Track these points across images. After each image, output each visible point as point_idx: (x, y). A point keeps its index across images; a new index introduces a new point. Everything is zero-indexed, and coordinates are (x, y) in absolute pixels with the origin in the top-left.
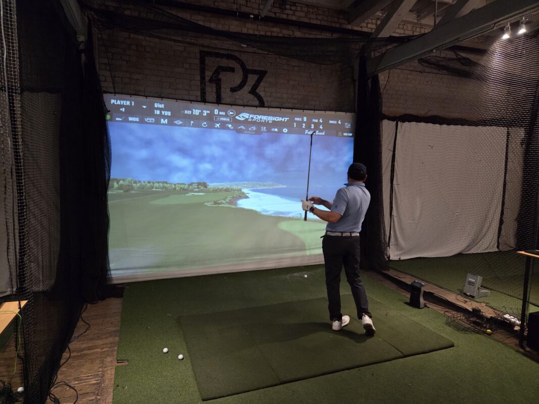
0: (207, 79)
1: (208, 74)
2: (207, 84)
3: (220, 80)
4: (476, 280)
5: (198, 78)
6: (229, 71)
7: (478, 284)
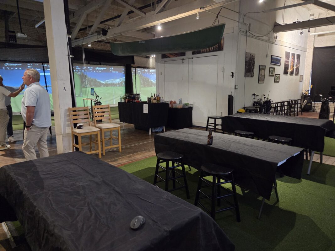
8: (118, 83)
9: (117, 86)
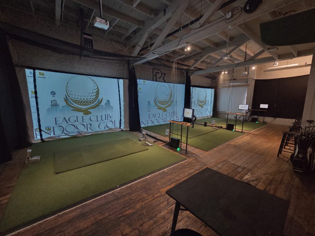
1: (154, 74)
4: (214, 121)
5: (152, 75)
6: (158, 73)
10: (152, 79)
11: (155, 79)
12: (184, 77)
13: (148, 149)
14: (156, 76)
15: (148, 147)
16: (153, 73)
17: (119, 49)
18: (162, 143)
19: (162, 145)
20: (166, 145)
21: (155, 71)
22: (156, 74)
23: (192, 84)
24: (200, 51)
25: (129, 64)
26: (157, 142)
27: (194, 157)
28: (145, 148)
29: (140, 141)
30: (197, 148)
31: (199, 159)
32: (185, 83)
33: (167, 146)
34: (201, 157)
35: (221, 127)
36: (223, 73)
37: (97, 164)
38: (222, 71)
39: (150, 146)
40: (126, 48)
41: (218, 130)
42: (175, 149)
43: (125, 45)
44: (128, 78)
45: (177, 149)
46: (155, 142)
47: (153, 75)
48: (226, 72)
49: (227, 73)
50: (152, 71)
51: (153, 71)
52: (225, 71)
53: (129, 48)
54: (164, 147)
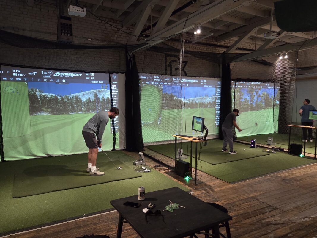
0: (167, 65)
1: (168, 63)
2: (167, 67)
3: (171, 66)
4: (271, 139)
5: (164, 65)
6: (175, 62)
7: (272, 141)
8: (210, 102)
9: (208, 107)
10: (164, 71)
11: (168, 72)
12: (219, 65)
13: (141, 176)
14: (170, 66)
15: (142, 174)
16: (166, 62)
17: (113, 30)
18: (166, 170)
19: (165, 172)
20: (172, 171)
21: (169, 59)
22: (170, 63)
23: (233, 77)
24: (243, 24)
25: (127, 52)
26: (159, 168)
27: (205, 190)
28: (137, 174)
29: (135, 164)
30: (217, 178)
31: (211, 192)
32: (221, 75)
33: (173, 173)
34: (216, 190)
35: (282, 150)
36: (281, 58)
37: (65, 190)
38: (279, 56)
39: (147, 172)
40: (123, 28)
41: (272, 154)
42: (182, 178)
43: (122, 24)
44: (125, 71)
45: (184, 177)
46: (156, 167)
47: (166, 65)
48: (286, 57)
49: (287, 59)
50: (164, 59)
51: (166, 59)
52: (284, 55)
53: (128, 28)
54: (166, 175)
